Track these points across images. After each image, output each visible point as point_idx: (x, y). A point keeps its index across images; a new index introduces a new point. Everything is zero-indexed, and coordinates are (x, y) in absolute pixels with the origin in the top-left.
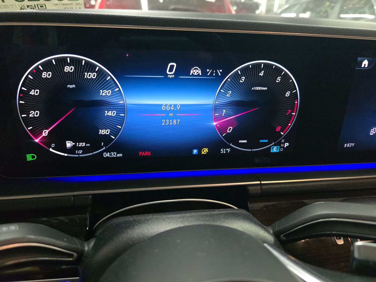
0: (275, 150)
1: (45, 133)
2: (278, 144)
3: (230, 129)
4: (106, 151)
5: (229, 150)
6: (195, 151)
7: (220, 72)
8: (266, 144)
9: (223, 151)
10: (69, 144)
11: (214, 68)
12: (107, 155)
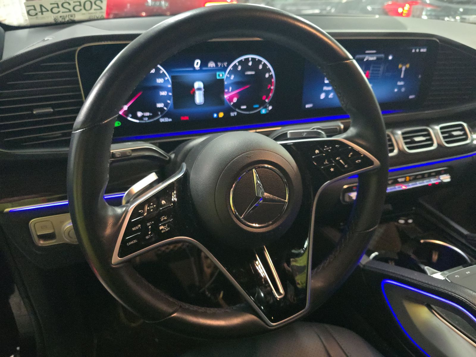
0: (264, 111)
1: (126, 108)
2: (266, 107)
3: (235, 100)
4: (163, 117)
5: (236, 113)
6: (215, 115)
7: (226, 64)
8: (256, 108)
9: (232, 114)
10: (139, 114)
11: (222, 62)
12: (162, 120)
